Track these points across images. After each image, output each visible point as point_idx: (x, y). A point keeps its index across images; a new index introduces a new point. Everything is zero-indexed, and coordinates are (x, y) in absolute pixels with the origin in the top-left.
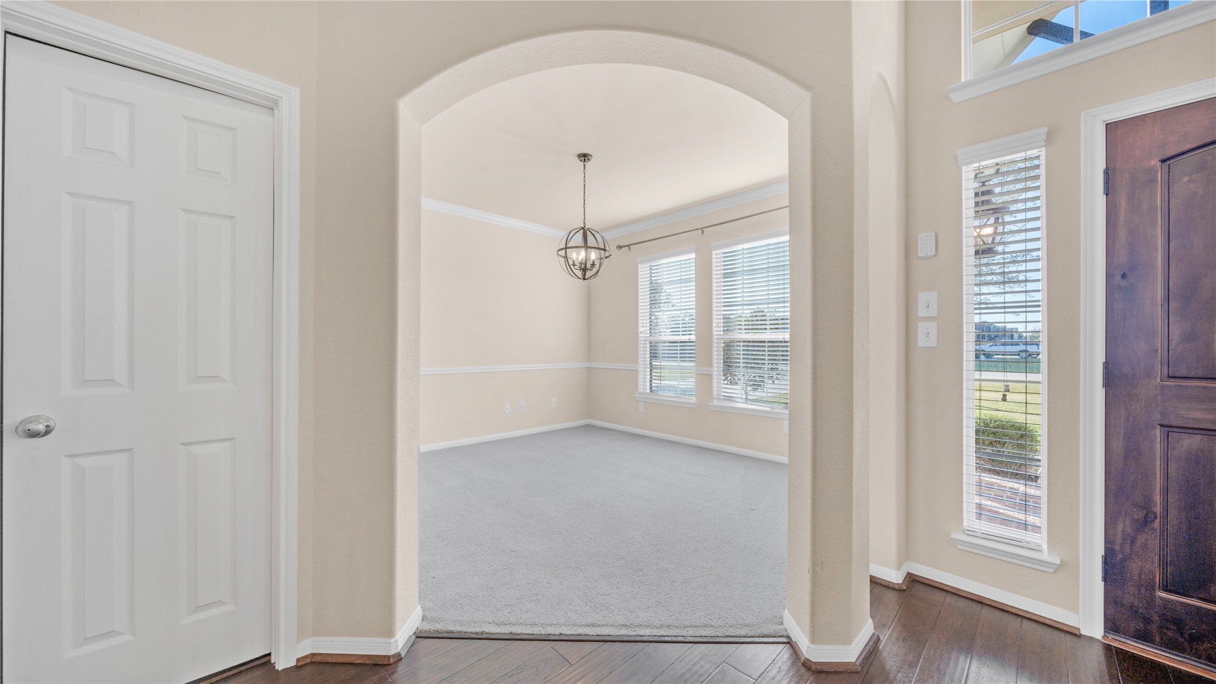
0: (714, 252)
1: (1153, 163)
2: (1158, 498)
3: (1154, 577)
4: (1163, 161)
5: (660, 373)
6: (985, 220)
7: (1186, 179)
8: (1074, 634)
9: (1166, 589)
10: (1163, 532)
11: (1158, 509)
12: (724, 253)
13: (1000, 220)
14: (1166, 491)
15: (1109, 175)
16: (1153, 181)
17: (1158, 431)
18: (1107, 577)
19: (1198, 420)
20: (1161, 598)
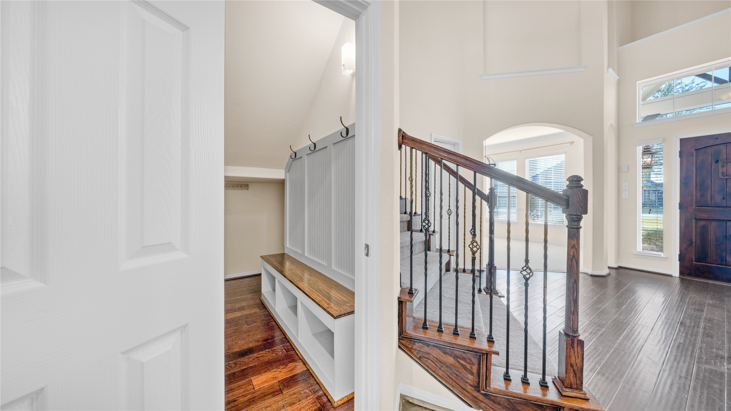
0: (526, 160)
1: (692, 150)
2: (694, 238)
3: (693, 258)
4: (696, 150)
5: (498, 210)
6: (648, 156)
7: (701, 155)
8: (671, 276)
9: (696, 261)
10: (695, 246)
11: (694, 241)
12: (530, 161)
13: (653, 157)
14: (696, 236)
15: (681, 152)
16: (692, 155)
17: (694, 220)
18: (680, 260)
19: (704, 217)
20: (694, 263)
